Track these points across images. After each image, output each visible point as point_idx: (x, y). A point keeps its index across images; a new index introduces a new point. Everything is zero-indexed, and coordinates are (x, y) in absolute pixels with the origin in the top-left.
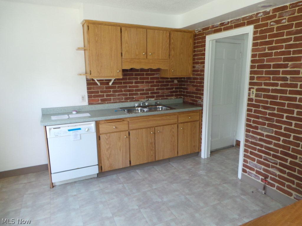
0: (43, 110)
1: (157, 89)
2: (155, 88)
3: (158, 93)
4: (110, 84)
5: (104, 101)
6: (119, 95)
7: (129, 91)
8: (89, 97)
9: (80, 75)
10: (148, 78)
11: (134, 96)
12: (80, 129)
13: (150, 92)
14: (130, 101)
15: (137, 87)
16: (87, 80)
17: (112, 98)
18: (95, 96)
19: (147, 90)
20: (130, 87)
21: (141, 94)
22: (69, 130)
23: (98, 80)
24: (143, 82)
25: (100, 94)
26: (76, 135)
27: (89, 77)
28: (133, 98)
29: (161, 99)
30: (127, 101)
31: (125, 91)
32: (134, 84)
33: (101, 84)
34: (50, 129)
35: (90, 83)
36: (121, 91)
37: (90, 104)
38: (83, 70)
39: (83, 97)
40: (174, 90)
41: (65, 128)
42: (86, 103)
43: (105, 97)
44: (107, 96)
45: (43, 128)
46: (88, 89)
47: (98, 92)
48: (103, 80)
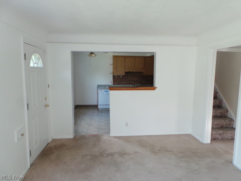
0: (98, 85)
1: (141, 80)
2: (140, 80)
3: (142, 82)
4: (121, 77)
5: (119, 84)
6: (125, 82)
7: (129, 80)
8: (113, 82)
9: (110, 73)
10: (137, 76)
11: (131, 83)
12: (108, 91)
13: (138, 81)
14: (129, 84)
15: (132, 79)
16: (113, 75)
17: (122, 82)
18: (115, 82)
19: (136, 80)
20: (129, 79)
21: (134, 82)
22: (105, 91)
23: (116, 76)
24: (135, 77)
25: (117, 81)
26: (107, 93)
27: (114, 74)
28: (130, 83)
29: (143, 84)
30: (128, 84)
31: (127, 80)
32: (131, 78)
33: (118, 77)
34: (99, 90)
35: (114, 77)
36: (126, 80)
37: (113, 84)
38: (112, 72)
39: (111, 82)
40: (149, 81)
41: (103, 91)
42: (112, 84)
43: (119, 82)
44: (120, 82)
45: (97, 90)
46: (113, 79)
47: (117, 80)
48: (119, 76)
